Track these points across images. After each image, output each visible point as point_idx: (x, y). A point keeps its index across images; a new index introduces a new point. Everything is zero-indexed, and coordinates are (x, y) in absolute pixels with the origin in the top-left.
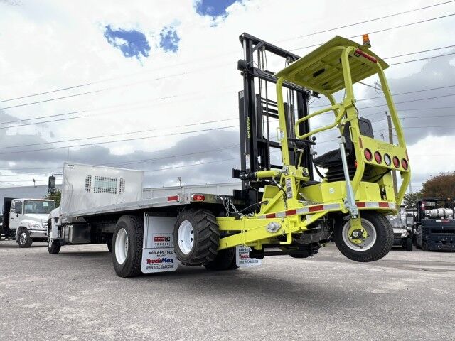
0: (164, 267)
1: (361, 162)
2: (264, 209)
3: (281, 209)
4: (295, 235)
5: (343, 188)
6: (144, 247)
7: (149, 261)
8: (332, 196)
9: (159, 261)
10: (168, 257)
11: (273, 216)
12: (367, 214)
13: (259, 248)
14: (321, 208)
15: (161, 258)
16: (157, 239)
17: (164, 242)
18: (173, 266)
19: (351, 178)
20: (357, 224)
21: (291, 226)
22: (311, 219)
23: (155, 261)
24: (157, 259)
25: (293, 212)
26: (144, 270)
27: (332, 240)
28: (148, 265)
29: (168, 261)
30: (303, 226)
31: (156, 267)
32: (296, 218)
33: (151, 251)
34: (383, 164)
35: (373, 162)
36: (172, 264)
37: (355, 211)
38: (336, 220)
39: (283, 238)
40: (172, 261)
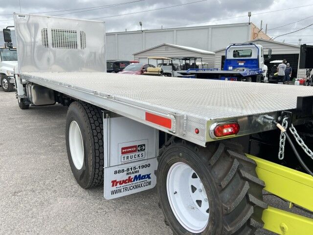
0: (137, 187)
6: (106, 165)
7: (114, 183)
9: (130, 180)
10: (143, 172)
15: (133, 176)
16: (125, 151)
17: (137, 153)
18: (150, 183)
23: (124, 182)
24: (126, 177)
26: (108, 196)
28: (114, 188)
29: (144, 177)
31: (126, 189)
33: (117, 169)
36: (148, 180)
40: (148, 176)
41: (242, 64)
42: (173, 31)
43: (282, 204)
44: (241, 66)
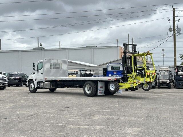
0: (102, 94)
1: (146, 75)
2: (129, 82)
3: (132, 82)
4: (135, 87)
5: (143, 79)
7: (99, 92)
8: (142, 80)
9: (101, 92)
11: (131, 83)
12: (147, 83)
13: (128, 89)
14: (140, 82)
17: (102, 88)
19: (145, 77)
20: (146, 85)
21: (135, 85)
22: (138, 84)
25: (135, 83)
26: (98, 94)
27: (141, 87)
30: (137, 85)
31: (100, 94)
32: (135, 84)
33: (99, 90)
34: (150, 75)
35: (149, 75)
37: (145, 83)
38: (142, 84)
39: (133, 87)
40: (103, 92)
41: (116, 73)
42: (66, 50)
43: (120, 86)
44: (115, 74)
